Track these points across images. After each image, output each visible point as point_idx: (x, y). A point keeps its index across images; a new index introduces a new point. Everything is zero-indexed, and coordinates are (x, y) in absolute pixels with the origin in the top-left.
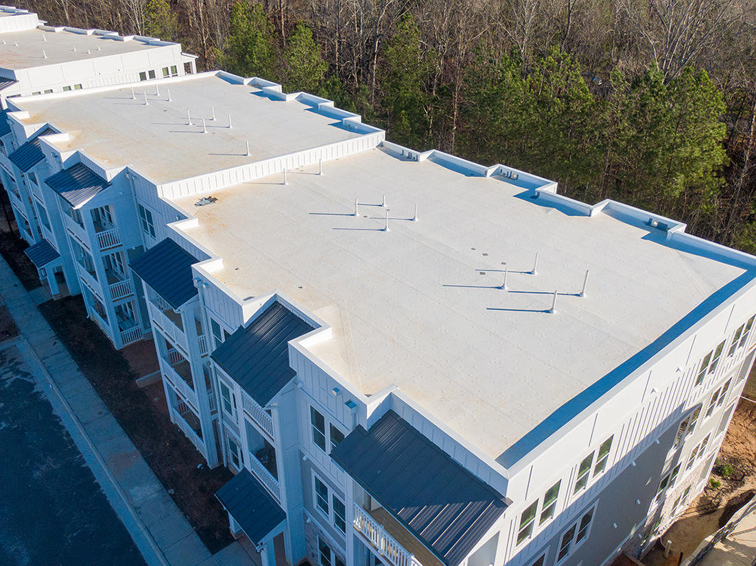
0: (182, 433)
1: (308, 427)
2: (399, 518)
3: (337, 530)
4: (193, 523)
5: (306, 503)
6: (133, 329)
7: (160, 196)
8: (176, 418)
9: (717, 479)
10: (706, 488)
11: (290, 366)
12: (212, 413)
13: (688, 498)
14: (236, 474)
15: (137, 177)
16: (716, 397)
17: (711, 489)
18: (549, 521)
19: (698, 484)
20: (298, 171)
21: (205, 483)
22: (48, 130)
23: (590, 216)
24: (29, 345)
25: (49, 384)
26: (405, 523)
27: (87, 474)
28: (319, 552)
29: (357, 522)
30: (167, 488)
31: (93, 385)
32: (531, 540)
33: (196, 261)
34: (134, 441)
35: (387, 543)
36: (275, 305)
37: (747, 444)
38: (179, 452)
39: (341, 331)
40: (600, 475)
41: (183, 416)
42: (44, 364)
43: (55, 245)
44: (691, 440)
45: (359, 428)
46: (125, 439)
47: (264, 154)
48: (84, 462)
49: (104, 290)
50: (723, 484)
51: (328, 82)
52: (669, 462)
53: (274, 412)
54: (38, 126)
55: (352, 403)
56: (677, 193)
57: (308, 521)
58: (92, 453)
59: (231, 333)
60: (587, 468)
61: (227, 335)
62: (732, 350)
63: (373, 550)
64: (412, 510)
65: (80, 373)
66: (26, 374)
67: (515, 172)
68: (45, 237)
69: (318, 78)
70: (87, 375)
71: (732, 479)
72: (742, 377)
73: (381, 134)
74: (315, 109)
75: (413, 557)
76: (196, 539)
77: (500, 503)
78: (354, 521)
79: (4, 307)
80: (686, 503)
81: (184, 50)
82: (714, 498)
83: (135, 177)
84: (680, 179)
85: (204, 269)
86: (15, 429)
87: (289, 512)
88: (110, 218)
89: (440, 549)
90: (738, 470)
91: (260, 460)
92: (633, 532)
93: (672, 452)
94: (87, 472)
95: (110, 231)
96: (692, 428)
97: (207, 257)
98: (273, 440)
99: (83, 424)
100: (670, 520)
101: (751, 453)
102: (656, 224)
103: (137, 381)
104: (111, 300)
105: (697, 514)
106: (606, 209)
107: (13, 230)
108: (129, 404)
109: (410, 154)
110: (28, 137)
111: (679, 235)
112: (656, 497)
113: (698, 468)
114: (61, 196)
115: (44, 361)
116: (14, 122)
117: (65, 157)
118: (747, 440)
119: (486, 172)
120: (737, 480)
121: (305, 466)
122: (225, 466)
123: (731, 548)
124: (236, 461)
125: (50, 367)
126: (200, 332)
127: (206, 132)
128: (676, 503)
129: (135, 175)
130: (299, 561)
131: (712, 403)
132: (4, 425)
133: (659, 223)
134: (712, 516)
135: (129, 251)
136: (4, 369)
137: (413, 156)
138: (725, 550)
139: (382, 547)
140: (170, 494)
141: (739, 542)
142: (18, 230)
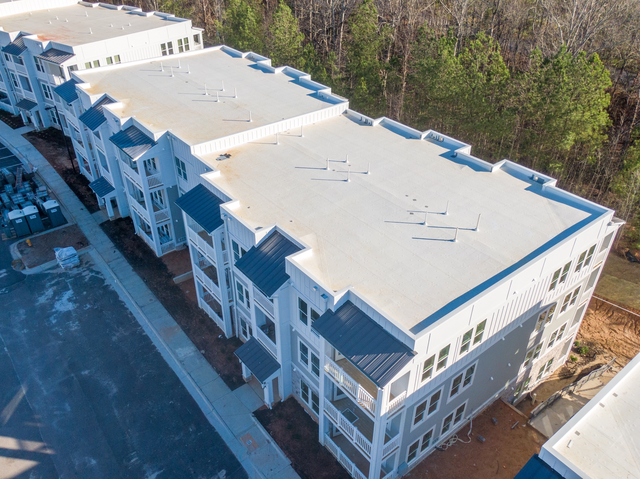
0: (207, 315)
1: (296, 311)
2: (352, 361)
3: (314, 375)
4: (218, 372)
5: (293, 358)
6: (170, 243)
7: (192, 153)
8: (202, 304)
9: (576, 356)
10: (567, 362)
11: (286, 272)
12: (230, 301)
13: (552, 367)
14: (245, 342)
15: (176, 139)
16: (570, 299)
17: (571, 362)
18: (443, 369)
19: (560, 358)
20: (286, 133)
21: (225, 347)
22: (106, 99)
23: (491, 171)
24: (97, 253)
25: (114, 279)
26: (355, 364)
27: (146, 339)
28: (301, 390)
29: (326, 367)
30: (200, 350)
31: (144, 282)
32: (431, 379)
33: (223, 202)
34: (176, 320)
35: (345, 379)
36: (275, 233)
37: (602, 334)
38: (206, 327)
39: (318, 251)
40: (478, 344)
41: (208, 303)
42: (109, 265)
43: (111, 181)
44: (549, 328)
45: (329, 311)
46: (169, 318)
47: (261, 122)
48: (144, 332)
49: (151, 216)
50: (579, 359)
51: (305, 50)
52: (533, 340)
53: (276, 300)
54: (99, 96)
55: (325, 296)
56: (568, 147)
57: (294, 370)
58: (148, 326)
59: (247, 250)
60: (469, 339)
61: (243, 252)
62: (578, 268)
63: (336, 383)
64: (360, 357)
65: (134, 273)
66: (98, 273)
67: (442, 137)
68: (103, 175)
69: (296, 47)
70: (139, 274)
71: (587, 357)
72: (590, 285)
73: (345, 105)
74: (297, 81)
75: (360, 385)
76: (222, 382)
77: (410, 353)
78: (325, 367)
79: (76, 225)
80: (550, 370)
81: (194, 25)
82: (572, 369)
83: (174, 138)
84: (571, 137)
85: (229, 208)
86: (96, 309)
87: (282, 364)
88: (154, 164)
89: (375, 378)
90: (592, 350)
91: (263, 331)
92: (507, 385)
93: (534, 334)
94: (146, 338)
95: (155, 175)
96: (550, 318)
97: (229, 200)
98: (274, 318)
99: (141, 307)
100: (538, 381)
101: (604, 339)
102: (537, 178)
103: (174, 279)
104: (155, 223)
105: (558, 378)
106: (504, 166)
107: (75, 167)
108: (169, 294)
109: (367, 120)
110: (92, 104)
111: (550, 188)
112: (524, 363)
113: (558, 346)
114: (123, 150)
115: (109, 264)
116: (81, 92)
117: (123, 121)
118: (602, 330)
119: (421, 136)
120: (590, 357)
121: (293, 335)
122: (237, 336)
123: (575, 399)
124: (245, 333)
125: (114, 268)
126: (224, 248)
127: (219, 101)
128: (542, 369)
129: (173, 137)
130: (288, 396)
131: (565, 302)
132: (88, 306)
133: (539, 178)
134: (568, 380)
135: (168, 189)
136: (83, 268)
137: (369, 121)
138: (570, 399)
139: (342, 381)
140: (202, 354)
141: (582, 396)
142: (78, 167)
